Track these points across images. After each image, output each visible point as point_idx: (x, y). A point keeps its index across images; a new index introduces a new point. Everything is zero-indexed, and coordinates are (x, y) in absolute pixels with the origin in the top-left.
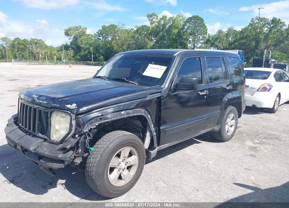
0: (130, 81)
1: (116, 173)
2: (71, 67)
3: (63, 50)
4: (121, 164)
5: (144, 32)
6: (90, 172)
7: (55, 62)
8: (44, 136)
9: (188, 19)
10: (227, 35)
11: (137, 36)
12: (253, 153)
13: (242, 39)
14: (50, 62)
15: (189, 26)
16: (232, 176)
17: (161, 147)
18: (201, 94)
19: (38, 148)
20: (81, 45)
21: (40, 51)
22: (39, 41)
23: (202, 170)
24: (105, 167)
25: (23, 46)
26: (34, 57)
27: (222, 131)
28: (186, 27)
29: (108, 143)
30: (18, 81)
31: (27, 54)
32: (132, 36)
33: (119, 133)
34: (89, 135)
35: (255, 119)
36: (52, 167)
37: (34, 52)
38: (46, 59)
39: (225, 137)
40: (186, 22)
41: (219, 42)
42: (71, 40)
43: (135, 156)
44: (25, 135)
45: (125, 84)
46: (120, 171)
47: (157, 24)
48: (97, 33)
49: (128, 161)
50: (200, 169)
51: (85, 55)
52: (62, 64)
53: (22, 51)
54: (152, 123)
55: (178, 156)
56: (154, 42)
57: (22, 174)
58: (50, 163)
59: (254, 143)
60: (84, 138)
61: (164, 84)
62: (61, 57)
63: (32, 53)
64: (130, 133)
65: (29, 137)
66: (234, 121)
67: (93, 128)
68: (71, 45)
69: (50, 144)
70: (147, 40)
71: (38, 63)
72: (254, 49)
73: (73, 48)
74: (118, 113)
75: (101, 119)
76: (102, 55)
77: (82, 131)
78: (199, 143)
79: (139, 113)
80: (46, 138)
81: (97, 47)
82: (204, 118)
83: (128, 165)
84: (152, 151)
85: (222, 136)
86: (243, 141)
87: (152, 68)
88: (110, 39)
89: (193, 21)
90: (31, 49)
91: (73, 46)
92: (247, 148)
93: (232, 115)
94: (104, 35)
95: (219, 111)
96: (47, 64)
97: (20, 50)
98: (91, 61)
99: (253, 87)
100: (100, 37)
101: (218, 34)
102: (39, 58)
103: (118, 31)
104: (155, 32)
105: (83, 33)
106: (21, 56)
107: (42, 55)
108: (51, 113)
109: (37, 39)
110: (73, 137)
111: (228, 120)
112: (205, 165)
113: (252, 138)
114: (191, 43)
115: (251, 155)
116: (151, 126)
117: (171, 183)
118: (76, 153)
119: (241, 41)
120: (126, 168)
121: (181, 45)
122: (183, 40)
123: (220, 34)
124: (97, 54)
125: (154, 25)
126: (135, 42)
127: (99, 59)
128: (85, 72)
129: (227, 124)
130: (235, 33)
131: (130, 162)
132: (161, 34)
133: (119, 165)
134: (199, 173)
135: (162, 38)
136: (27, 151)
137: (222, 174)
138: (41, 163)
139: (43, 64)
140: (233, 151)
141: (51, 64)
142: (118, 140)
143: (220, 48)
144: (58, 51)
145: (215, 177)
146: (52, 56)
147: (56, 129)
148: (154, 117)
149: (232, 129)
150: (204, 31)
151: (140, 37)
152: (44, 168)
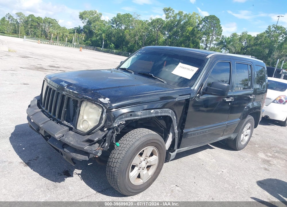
0: (158, 78)
1: (137, 172)
2: (81, 51)
3: (76, 33)
4: (142, 163)
5: (158, 25)
6: (113, 168)
7: (66, 44)
8: (70, 124)
9: (204, 18)
10: (240, 39)
11: (150, 28)
12: (266, 167)
13: (255, 45)
14: (60, 43)
15: (205, 25)
16: (247, 189)
17: (181, 150)
18: (227, 100)
19: (63, 136)
20: (94, 30)
21: (52, 31)
22: (53, 21)
23: (216, 178)
24: (128, 165)
25: (37, 24)
26: (46, 36)
27: (237, 140)
28: (201, 26)
29: (134, 140)
30: (30, 58)
31: (39, 32)
32: (145, 28)
33: (145, 132)
34: (117, 130)
35: (267, 130)
36: (76, 158)
37: (47, 31)
38: (57, 39)
39: (239, 146)
40: (202, 21)
41: (232, 45)
42: (85, 24)
43: (156, 156)
44: (49, 120)
45: (152, 81)
46: (140, 170)
47: (172, 19)
48: (111, 20)
49: (149, 160)
50: (214, 176)
51: (97, 41)
52: (72, 47)
53: (35, 29)
54: (176, 125)
55: (191, 160)
56: (167, 37)
57: (38, 157)
58: (74, 154)
59: (267, 155)
60: (112, 132)
61: (194, 86)
62: (72, 39)
63: (45, 31)
64: (155, 133)
65: (54, 123)
66: (249, 131)
67: (122, 123)
68: (84, 29)
69: (76, 134)
70: (160, 34)
71: (49, 43)
72: (267, 57)
73: (85, 32)
74: (148, 111)
75: (131, 115)
76: (114, 43)
77: (112, 125)
78: (213, 148)
79: (167, 113)
80: (72, 126)
81: (109, 34)
82: (224, 126)
83: (148, 164)
84: (172, 153)
85: (237, 144)
86: (256, 152)
87: (182, 67)
88: (123, 28)
89: (209, 21)
90: (44, 27)
91: (86, 30)
92: (260, 160)
93: (249, 125)
94: (118, 23)
95: (239, 119)
96: (57, 45)
97: (33, 27)
98: (101, 47)
99: (269, 98)
100: (113, 24)
101: (232, 36)
102: (51, 37)
103: (132, 21)
104: (169, 27)
105: (97, 19)
106: (33, 33)
107: (54, 35)
108: (81, 102)
109: (51, 18)
110: (102, 129)
111: (245, 129)
112: (219, 173)
113: (264, 150)
114: (204, 43)
115: (264, 168)
116: (175, 128)
117: (186, 188)
118: (102, 146)
119: (254, 48)
120: (146, 167)
121: (193, 43)
122: (196, 38)
123: (233, 37)
124: (108, 41)
125: (169, 20)
126: (148, 34)
127: (109, 46)
128: (95, 58)
129: (243, 133)
130: (249, 38)
131: (150, 162)
132: (175, 29)
133: (140, 164)
134: (214, 180)
135: (176, 34)
136: (50, 136)
137: (237, 185)
138: (65, 152)
139: (54, 44)
140: (246, 162)
141: (61, 45)
142: (144, 139)
143: (232, 51)
144: (70, 33)
145: (230, 188)
146: (64, 37)
147: (84, 120)
148: (179, 119)
149: (246, 138)
150: (219, 32)
151: (153, 30)
152: (67, 158)
